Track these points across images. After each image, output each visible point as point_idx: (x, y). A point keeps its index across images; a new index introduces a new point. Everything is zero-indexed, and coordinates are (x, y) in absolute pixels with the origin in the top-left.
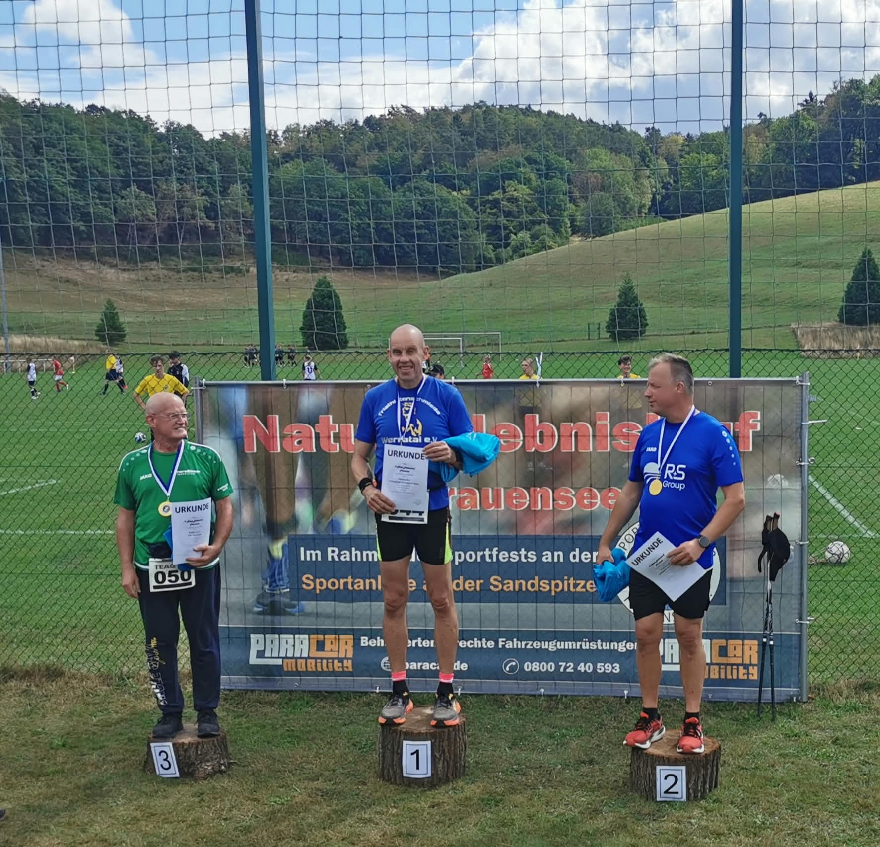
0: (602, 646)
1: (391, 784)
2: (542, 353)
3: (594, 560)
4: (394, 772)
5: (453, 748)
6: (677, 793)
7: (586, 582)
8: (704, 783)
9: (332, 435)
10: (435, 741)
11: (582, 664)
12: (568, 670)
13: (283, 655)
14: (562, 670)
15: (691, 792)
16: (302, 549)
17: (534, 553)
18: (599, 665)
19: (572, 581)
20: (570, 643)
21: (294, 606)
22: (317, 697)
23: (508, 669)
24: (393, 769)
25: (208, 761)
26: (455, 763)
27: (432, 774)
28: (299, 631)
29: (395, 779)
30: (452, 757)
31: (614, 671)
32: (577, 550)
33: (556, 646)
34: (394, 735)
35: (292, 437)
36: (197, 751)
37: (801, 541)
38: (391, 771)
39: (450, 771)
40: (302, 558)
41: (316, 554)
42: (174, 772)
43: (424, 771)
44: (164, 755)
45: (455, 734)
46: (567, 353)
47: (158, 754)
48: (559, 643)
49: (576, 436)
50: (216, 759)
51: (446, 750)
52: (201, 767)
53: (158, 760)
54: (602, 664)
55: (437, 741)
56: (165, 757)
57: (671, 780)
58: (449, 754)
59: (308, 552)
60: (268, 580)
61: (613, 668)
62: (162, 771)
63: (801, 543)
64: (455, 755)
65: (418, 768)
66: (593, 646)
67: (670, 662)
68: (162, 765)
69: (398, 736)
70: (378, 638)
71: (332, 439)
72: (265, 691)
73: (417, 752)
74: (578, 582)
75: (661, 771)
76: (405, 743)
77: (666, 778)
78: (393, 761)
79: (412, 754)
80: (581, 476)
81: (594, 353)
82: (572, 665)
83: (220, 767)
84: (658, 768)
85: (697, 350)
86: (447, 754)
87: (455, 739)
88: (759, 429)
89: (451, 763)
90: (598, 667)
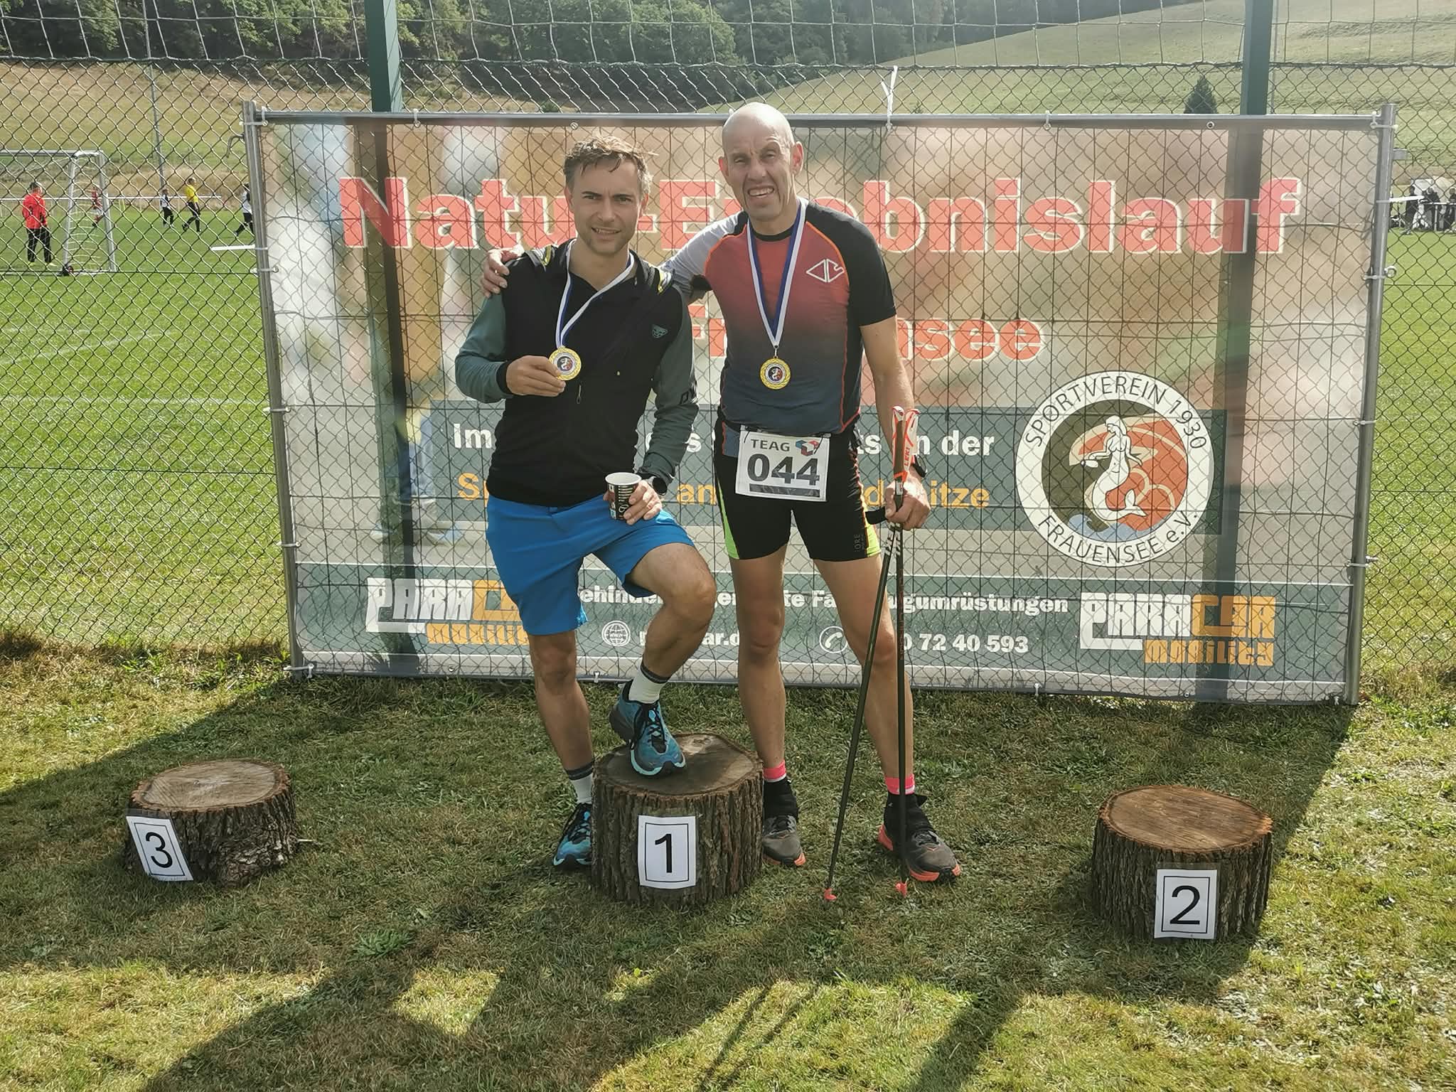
0: (996, 604)
1: (615, 899)
2: (896, 68)
3: (986, 451)
4: (622, 876)
5: (739, 827)
6: (1197, 922)
7: (971, 491)
8: (1249, 900)
9: (507, 218)
10: (704, 817)
11: (961, 637)
12: (937, 647)
13: (425, 615)
14: (925, 647)
15: (1224, 919)
16: (457, 426)
17: (877, 438)
18: (990, 638)
19: (944, 490)
20: (940, 600)
21: (443, 530)
22: (489, 689)
23: (828, 644)
24: (619, 869)
25: (249, 847)
26: (744, 853)
27: (699, 881)
28: (455, 573)
29: (624, 889)
30: (738, 845)
31: (1017, 649)
32: (956, 433)
33: (914, 603)
34: (620, 801)
35: (433, 219)
36: (225, 827)
37: (1363, 418)
38: (615, 875)
39: (735, 873)
40: (458, 444)
41: (483, 437)
42: (180, 870)
43: (684, 875)
44: (156, 842)
45: (744, 800)
46: (942, 69)
47: (143, 838)
48: (919, 600)
49: (958, 223)
50: (265, 842)
51: (726, 833)
52: (231, 861)
53: (146, 850)
54: (997, 637)
55: (709, 816)
56: (160, 845)
57: (1187, 897)
58: (733, 840)
59: (468, 433)
60: (397, 481)
61: (1016, 644)
62: (155, 869)
63: (1363, 422)
64: (743, 841)
65: (669, 870)
66: (981, 605)
67: (1117, 633)
68: (153, 858)
69: (628, 807)
70: (597, 588)
71: (507, 226)
72: (396, 678)
73: (668, 838)
74: (957, 491)
75: (1167, 879)
76: (643, 819)
77: (1175, 894)
78: (618, 853)
79: (658, 842)
80: (965, 300)
81: (992, 69)
82: (943, 640)
83: (273, 857)
84: (1161, 873)
85: (1184, 65)
86: (728, 841)
87: (744, 810)
88: (1297, 212)
89: (736, 856)
90: (990, 643)
